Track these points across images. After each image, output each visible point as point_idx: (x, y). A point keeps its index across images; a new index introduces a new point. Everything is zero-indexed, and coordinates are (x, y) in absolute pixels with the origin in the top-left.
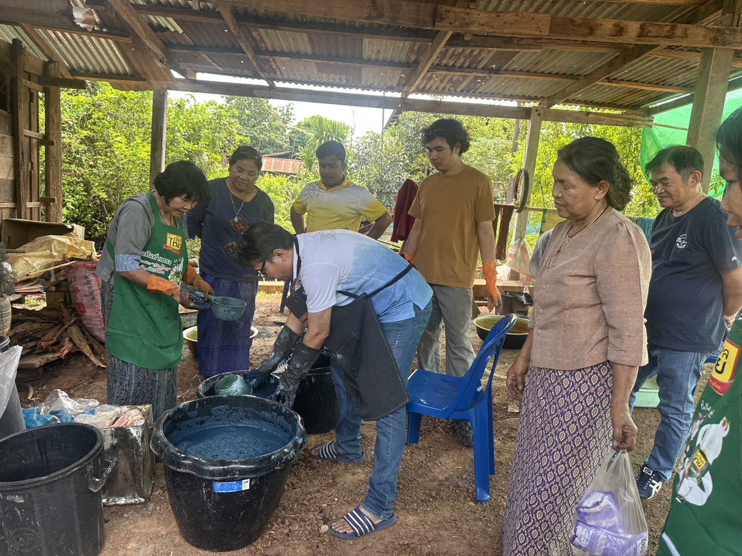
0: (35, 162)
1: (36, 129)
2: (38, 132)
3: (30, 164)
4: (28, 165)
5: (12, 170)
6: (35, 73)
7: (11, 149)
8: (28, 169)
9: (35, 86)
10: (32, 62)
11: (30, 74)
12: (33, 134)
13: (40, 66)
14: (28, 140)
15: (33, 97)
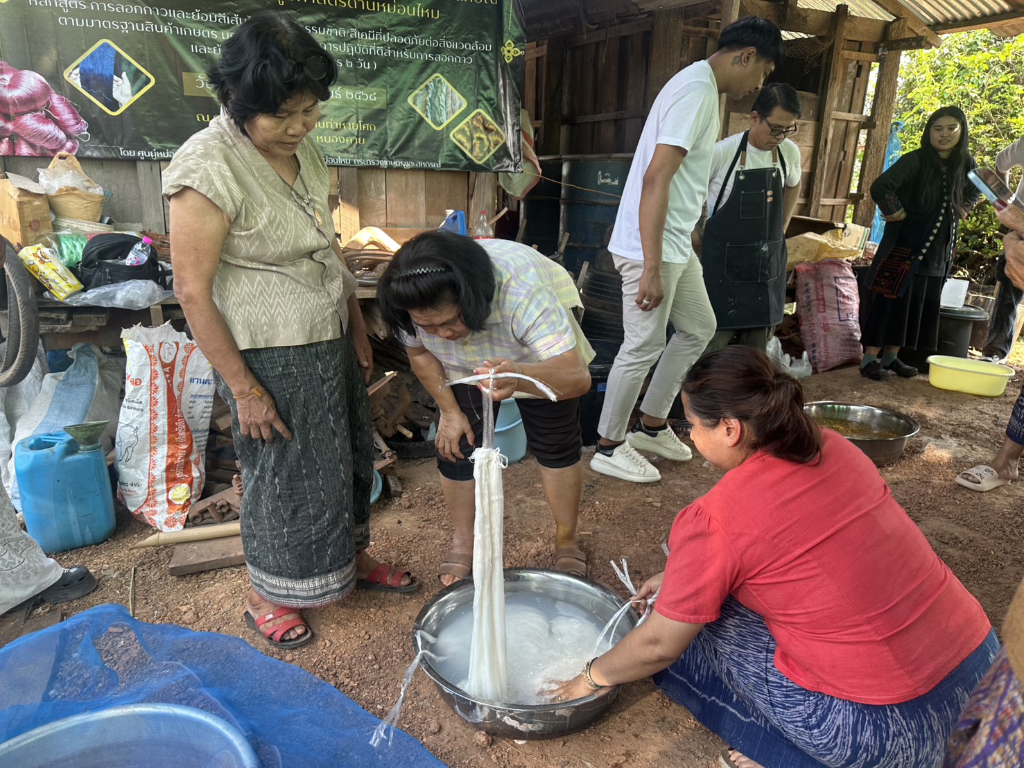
0: (851, 150)
1: (858, 111)
2: (862, 113)
3: (842, 153)
4: (839, 154)
5: (809, 160)
6: (868, 40)
7: (812, 137)
8: (838, 159)
9: (864, 56)
10: (865, 27)
11: (861, 43)
12: (851, 116)
13: (879, 30)
14: (844, 124)
15: (862, 70)
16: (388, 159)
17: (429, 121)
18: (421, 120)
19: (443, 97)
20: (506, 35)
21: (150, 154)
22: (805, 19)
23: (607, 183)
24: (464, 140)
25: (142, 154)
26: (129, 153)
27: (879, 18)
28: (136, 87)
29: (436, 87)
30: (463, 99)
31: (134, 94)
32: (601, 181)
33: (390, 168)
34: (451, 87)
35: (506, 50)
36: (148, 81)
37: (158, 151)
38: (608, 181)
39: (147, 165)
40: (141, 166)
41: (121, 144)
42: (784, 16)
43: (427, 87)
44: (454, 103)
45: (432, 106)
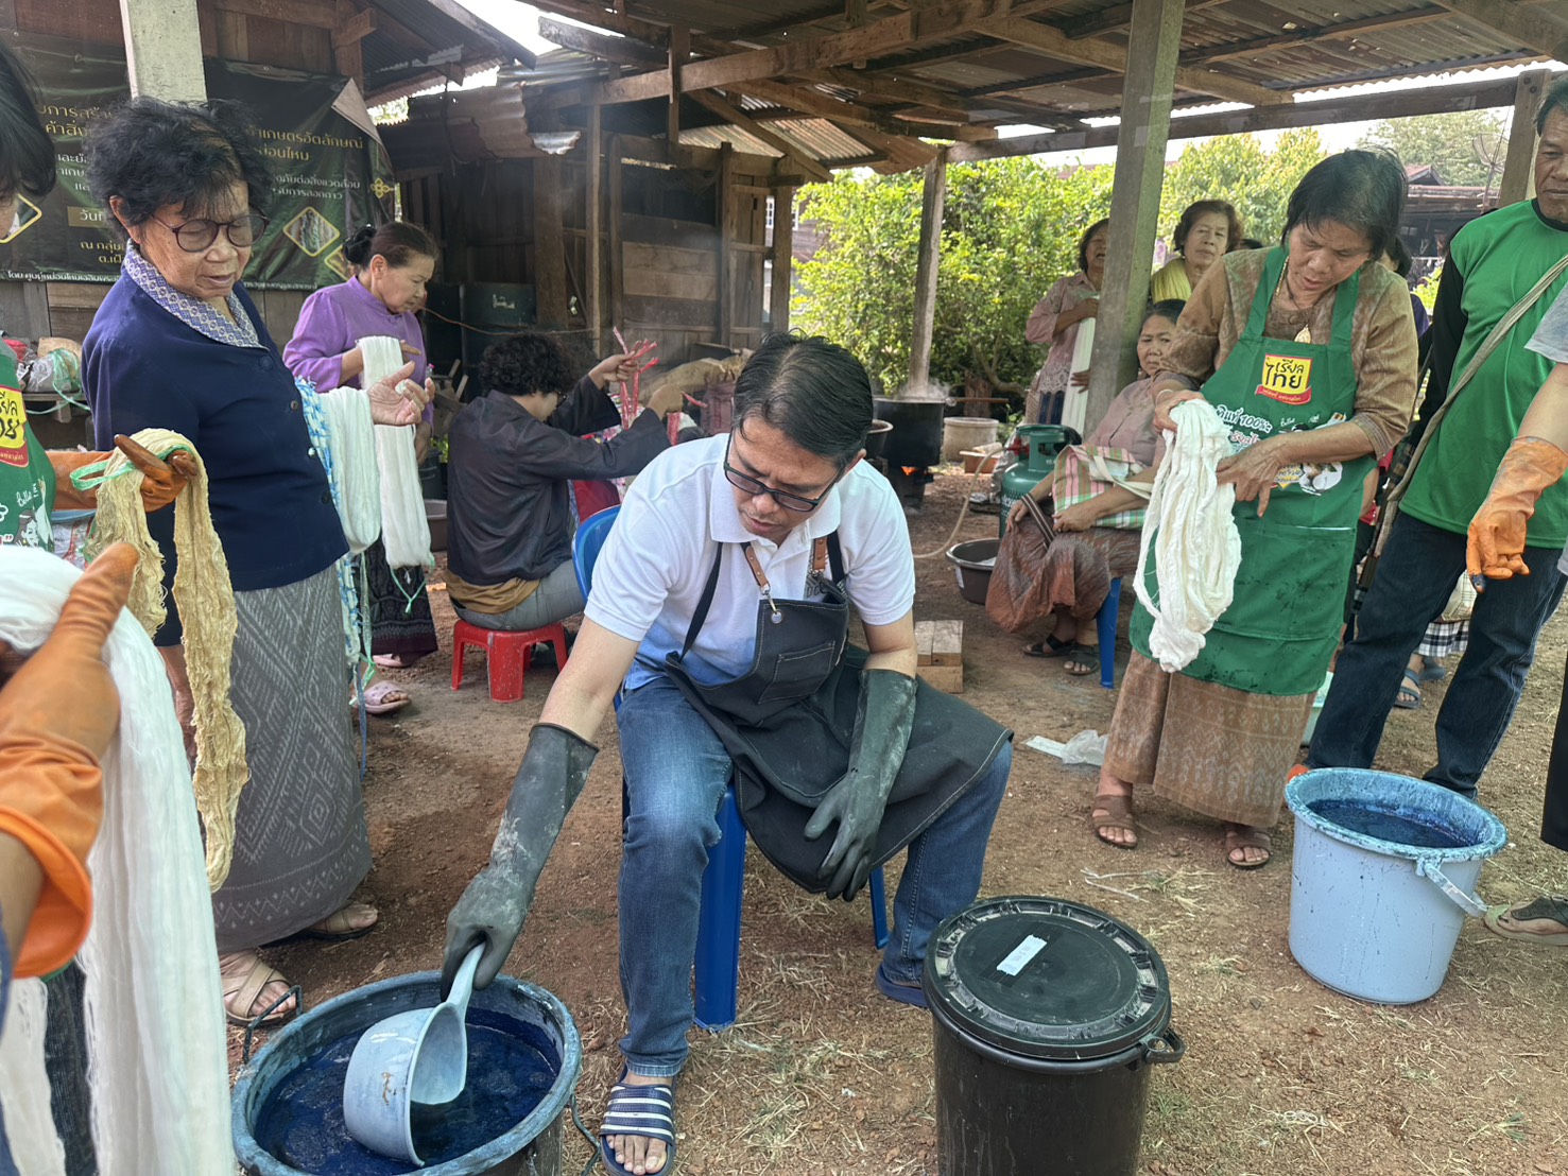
1: (759, 242)
2: (763, 245)
3: (749, 283)
5: (714, 289)
6: (759, 175)
9: (757, 190)
10: (753, 163)
11: (753, 177)
12: (752, 247)
13: (769, 165)
14: (747, 255)
15: (757, 204)
16: (267, 282)
17: (304, 248)
18: (296, 247)
19: (316, 228)
20: (374, 174)
21: (38, 277)
22: (690, 153)
23: (502, 307)
24: (339, 265)
25: (29, 276)
26: (17, 276)
27: (768, 154)
28: (24, 219)
29: (309, 219)
30: (335, 230)
31: (22, 224)
32: (496, 304)
33: (267, 289)
34: (323, 219)
35: (376, 186)
36: (35, 213)
37: (45, 273)
38: (504, 304)
39: (34, 286)
40: (28, 288)
41: (9, 268)
43: (301, 219)
44: (326, 232)
45: (305, 233)
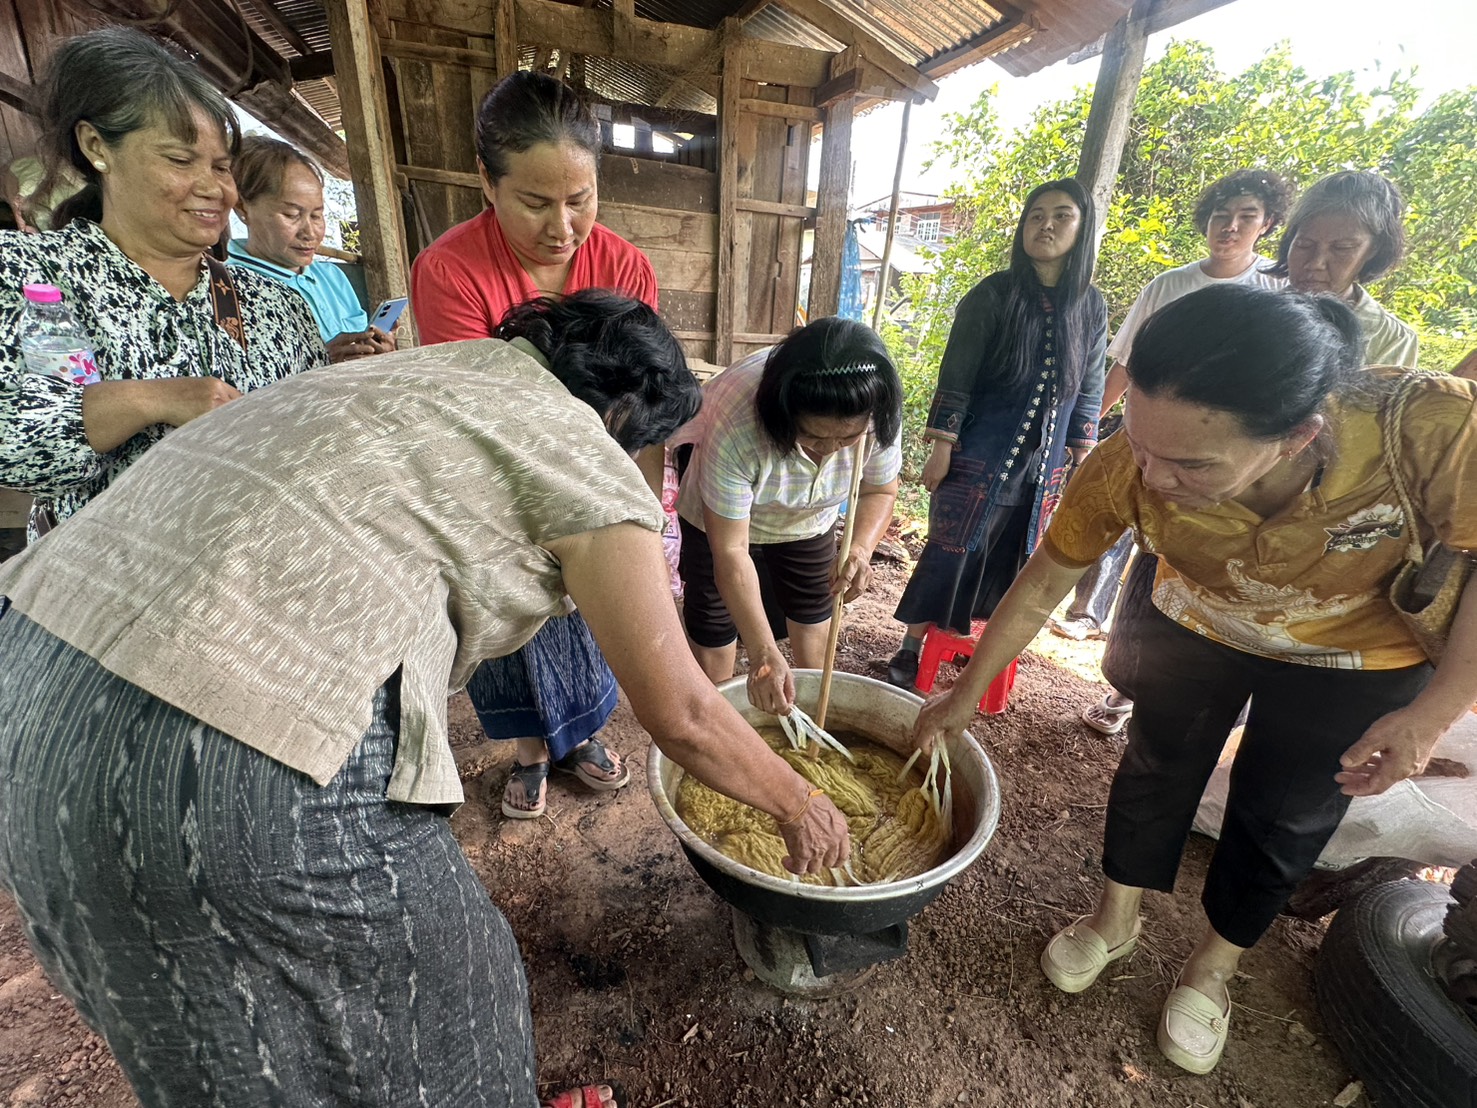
0: (789, 262)
1: (796, 199)
2: (802, 203)
3: (777, 266)
4: (770, 267)
5: (708, 275)
6: (798, 83)
7: (708, 238)
9: (795, 111)
10: (787, 61)
11: (787, 88)
12: (781, 208)
13: (817, 67)
15: (794, 136)
27: (817, 47)
42: (612, 37)
